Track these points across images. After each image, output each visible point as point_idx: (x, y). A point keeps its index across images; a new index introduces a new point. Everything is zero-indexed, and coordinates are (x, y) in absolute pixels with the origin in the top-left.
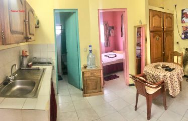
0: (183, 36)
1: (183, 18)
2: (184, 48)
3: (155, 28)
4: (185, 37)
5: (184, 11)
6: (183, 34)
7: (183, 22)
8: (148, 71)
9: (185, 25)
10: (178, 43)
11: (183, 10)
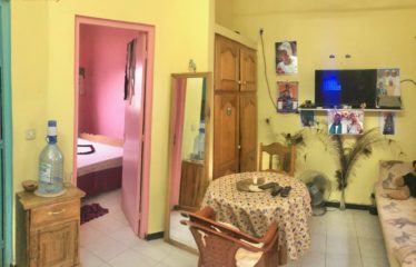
0: (280, 105)
1: (278, 61)
2: (282, 134)
3: (225, 84)
4: (284, 107)
5: (282, 48)
6: (279, 100)
7: (279, 71)
8: (226, 201)
9: (283, 79)
10: (268, 121)
11: (278, 45)
